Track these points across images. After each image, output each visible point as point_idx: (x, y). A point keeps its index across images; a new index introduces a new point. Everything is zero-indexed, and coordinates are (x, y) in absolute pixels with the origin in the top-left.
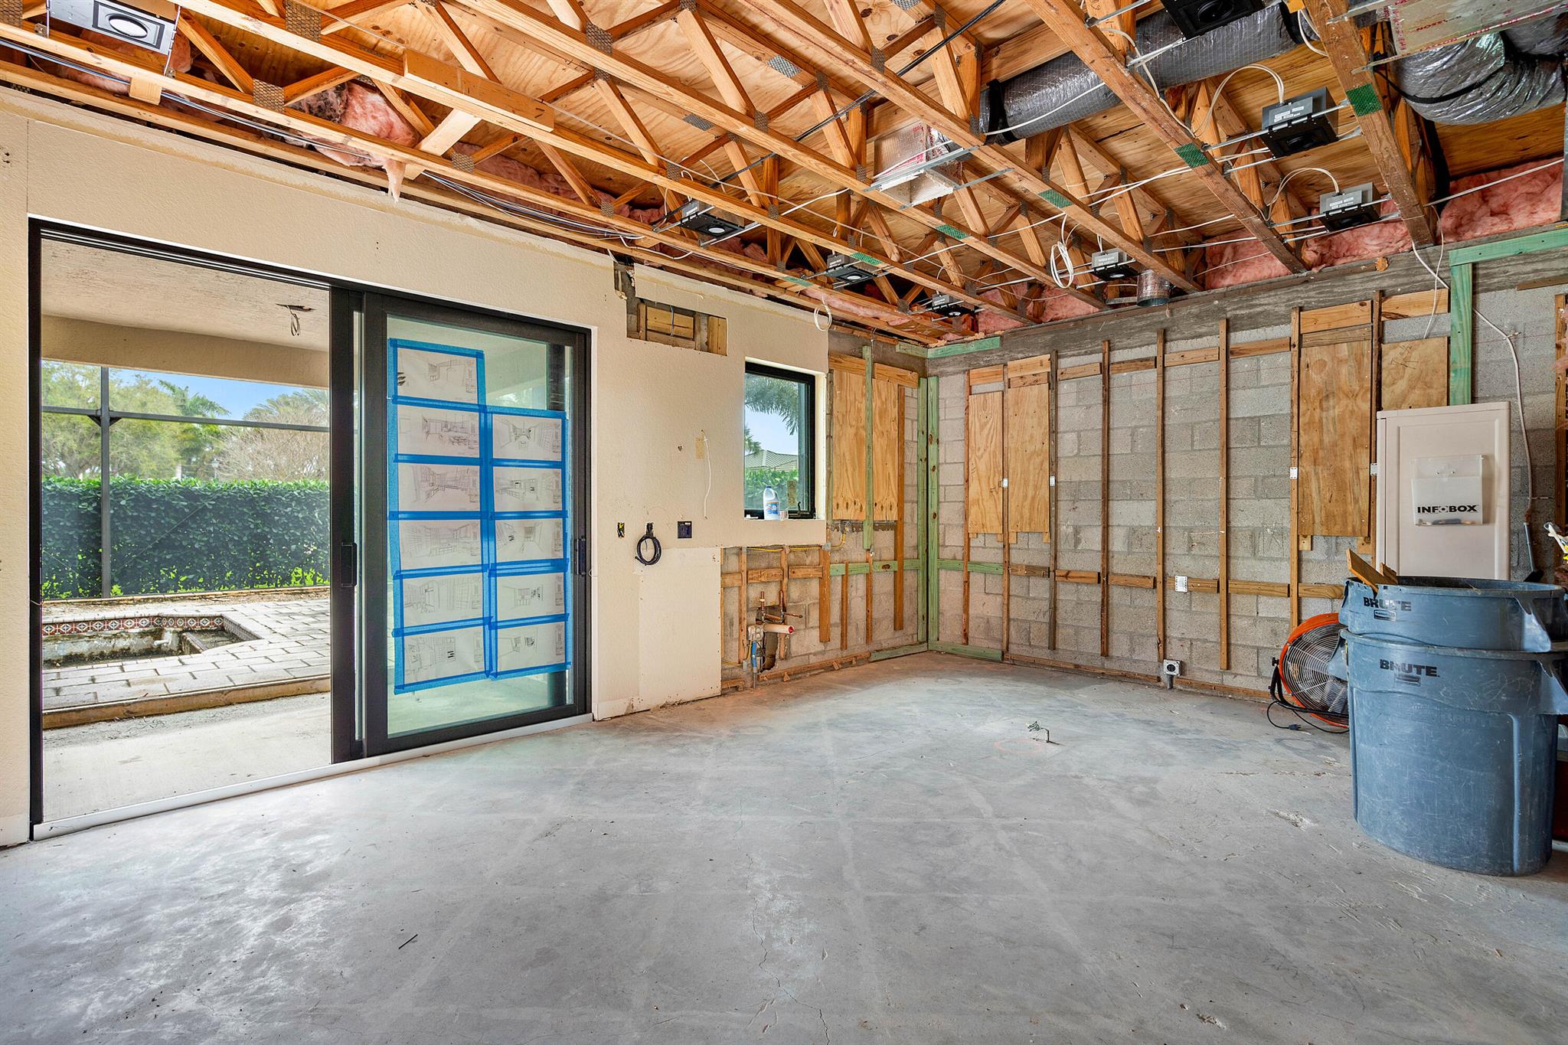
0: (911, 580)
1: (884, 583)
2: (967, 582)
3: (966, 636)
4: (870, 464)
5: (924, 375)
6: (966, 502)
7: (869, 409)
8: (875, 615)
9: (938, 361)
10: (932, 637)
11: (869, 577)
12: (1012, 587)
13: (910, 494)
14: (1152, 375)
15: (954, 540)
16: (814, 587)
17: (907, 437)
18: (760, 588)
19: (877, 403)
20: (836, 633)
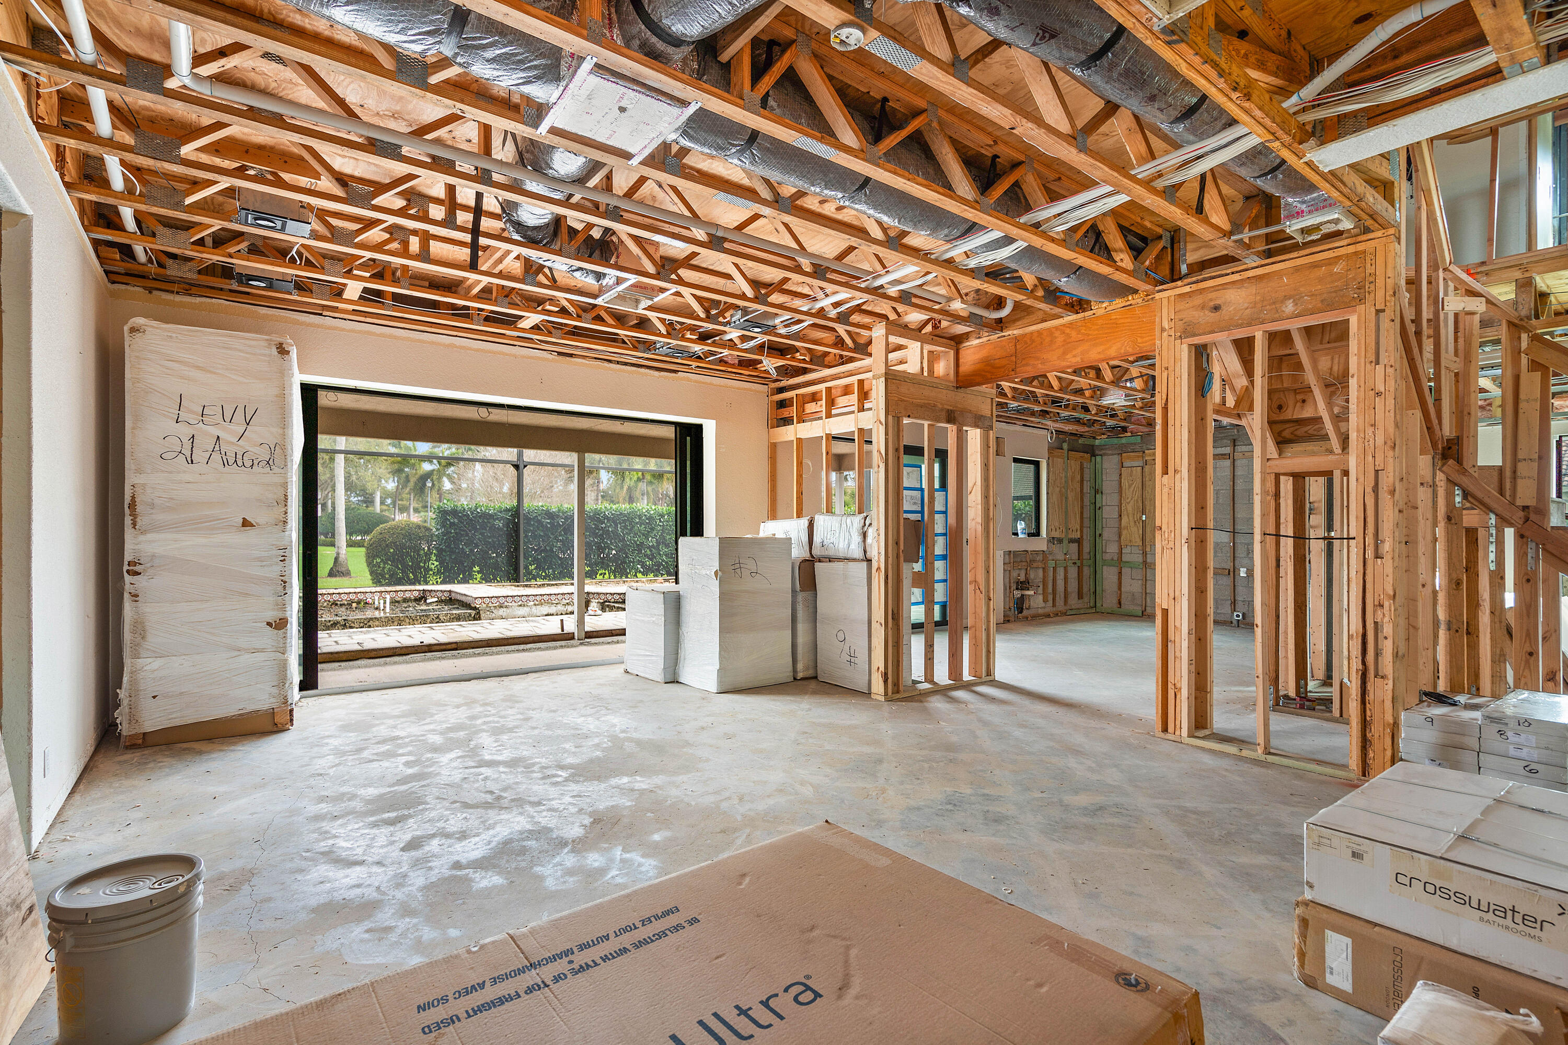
0: (1086, 571)
1: (1073, 572)
2: (1120, 573)
3: (1120, 603)
4: (1066, 507)
5: (1094, 455)
6: (1120, 528)
7: (1066, 477)
8: (1069, 590)
9: (1101, 447)
10: (1098, 605)
11: (1066, 568)
12: (1148, 575)
13: (1087, 522)
14: (1227, 463)
15: (1112, 549)
16: (1040, 572)
17: (1085, 491)
18: (1017, 572)
19: (1070, 474)
20: (1050, 597)
